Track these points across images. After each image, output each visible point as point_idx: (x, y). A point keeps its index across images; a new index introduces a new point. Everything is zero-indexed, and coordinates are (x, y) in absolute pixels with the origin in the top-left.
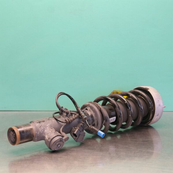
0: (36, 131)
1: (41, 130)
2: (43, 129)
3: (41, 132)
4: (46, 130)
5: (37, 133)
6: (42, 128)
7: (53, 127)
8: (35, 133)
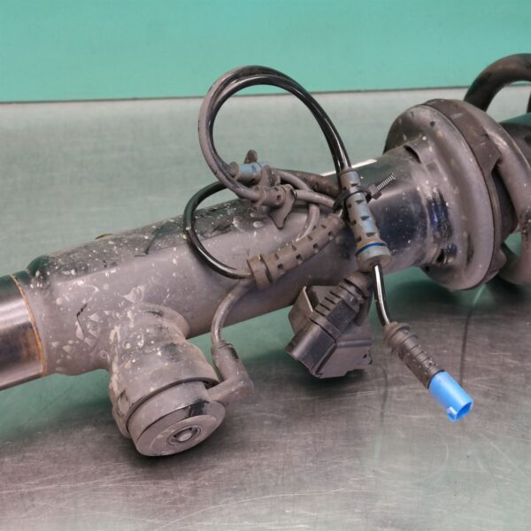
0: (56, 339)
1: (85, 332)
2: (95, 325)
3: (87, 340)
4: (117, 329)
5: (59, 349)
6: (94, 317)
7: (169, 304)
8: (48, 346)
